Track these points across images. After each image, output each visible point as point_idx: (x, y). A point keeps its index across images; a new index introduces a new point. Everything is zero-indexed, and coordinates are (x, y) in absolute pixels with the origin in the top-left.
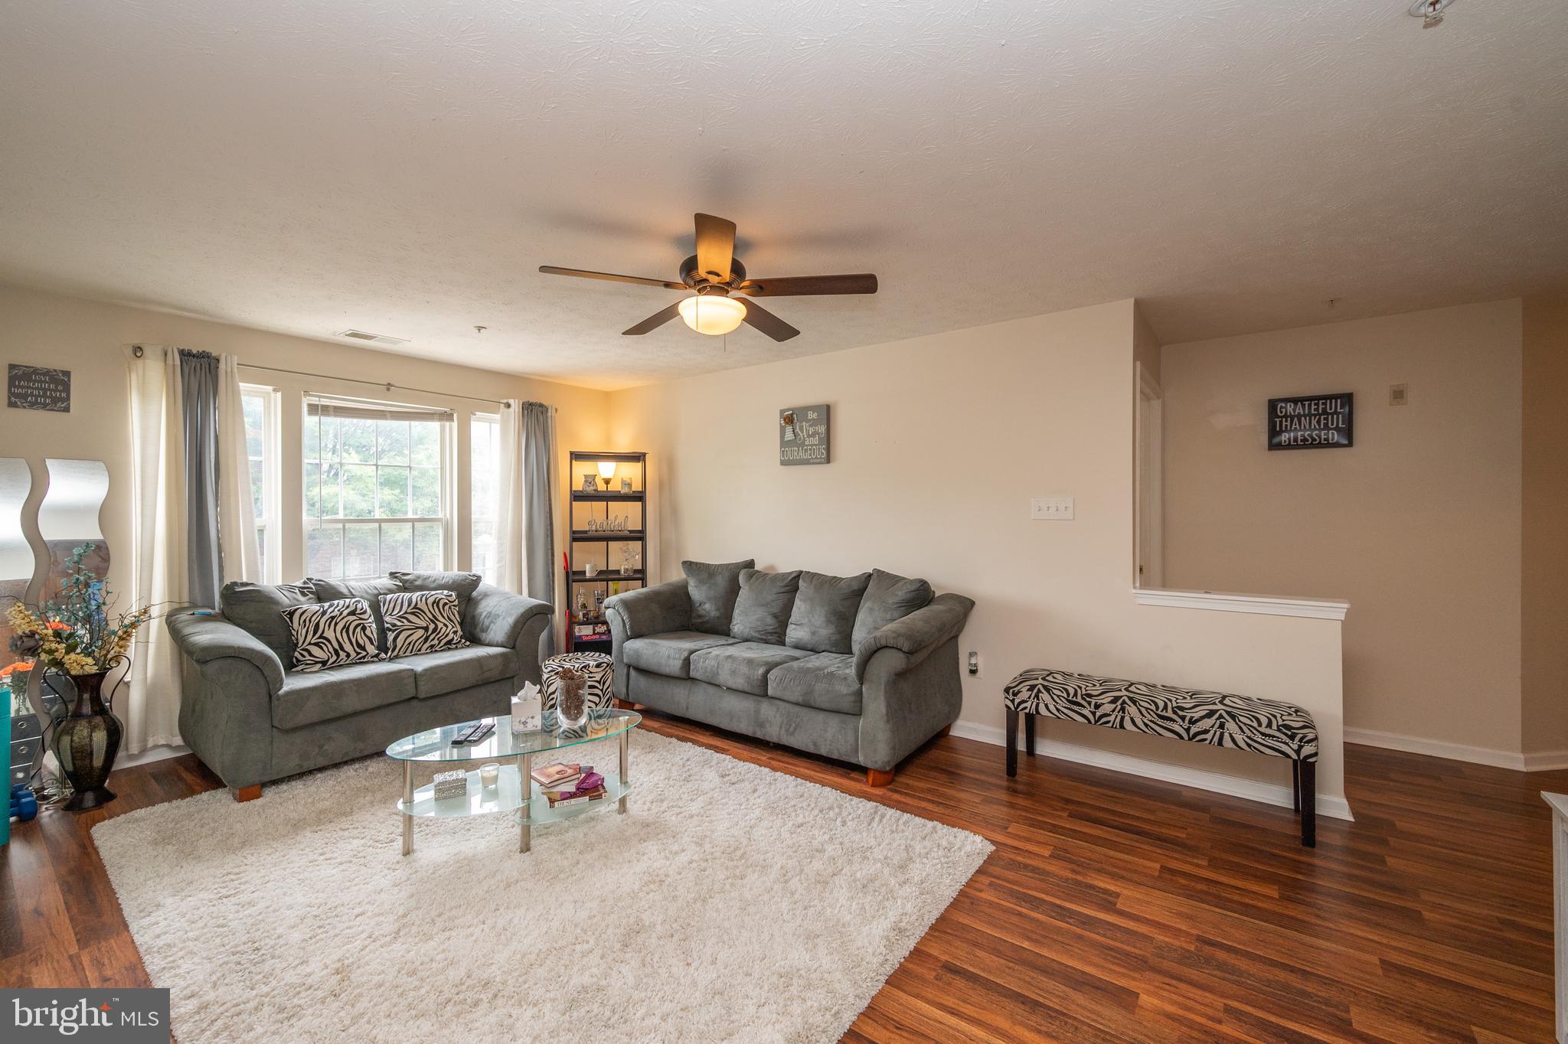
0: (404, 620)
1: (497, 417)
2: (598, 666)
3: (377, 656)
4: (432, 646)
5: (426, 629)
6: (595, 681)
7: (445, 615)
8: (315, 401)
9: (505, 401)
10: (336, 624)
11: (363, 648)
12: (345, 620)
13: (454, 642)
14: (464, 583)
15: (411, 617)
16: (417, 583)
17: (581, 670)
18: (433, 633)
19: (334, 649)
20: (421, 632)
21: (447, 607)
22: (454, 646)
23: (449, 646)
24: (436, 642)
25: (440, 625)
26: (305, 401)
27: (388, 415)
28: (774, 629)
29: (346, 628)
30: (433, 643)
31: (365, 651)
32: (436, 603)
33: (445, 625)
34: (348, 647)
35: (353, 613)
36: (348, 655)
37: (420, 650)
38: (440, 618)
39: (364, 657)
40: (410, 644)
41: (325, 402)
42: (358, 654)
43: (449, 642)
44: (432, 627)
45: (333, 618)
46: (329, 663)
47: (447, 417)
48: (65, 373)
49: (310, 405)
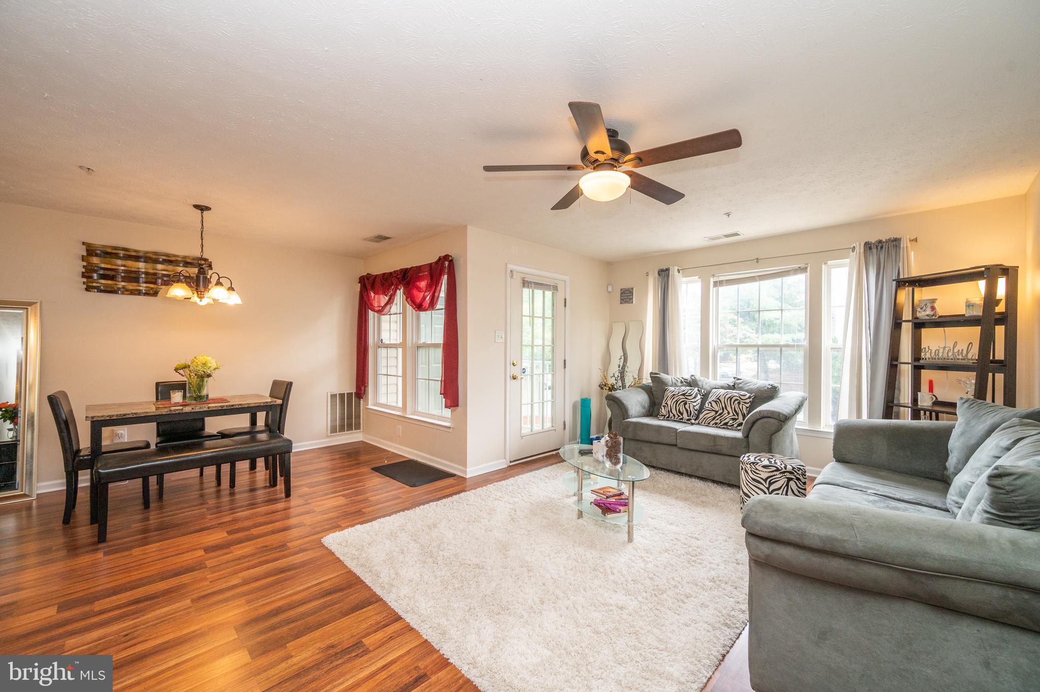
0: (710, 404)
2: (764, 467)
3: (689, 420)
4: (716, 424)
5: (716, 412)
7: (733, 407)
10: (674, 398)
11: (682, 414)
12: (678, 397)
13: (729, 424)
14: (762, 389)
15: (714, 404)
16: (740, 385)
17: (750, 464)
18: (718, 416)
19: (668, 411)
20: (714, 413)
21: (736, 402)
22: (730, 428)
23: (726, 426)
24: (718, 421)
25: (726, 412)
26: (712, 280)
27: (757, 278)
29: (677, 401)
30: (717, 421)
31: (682, 415)
32: (731, 398)
33: (729, 413)
34: (674, 411)
35: (684, 395)
36: (674, 416)
37: (709, 424)
38: (729, 409)
39: (682, 419)
40: (705, 418)
42: (679, 416)
43: (726, 424)
44: (720, 412)
45: (674, 395)
46: (666, 417)
47: (803, 270)
48: (632, 289)
49: (714, 282)
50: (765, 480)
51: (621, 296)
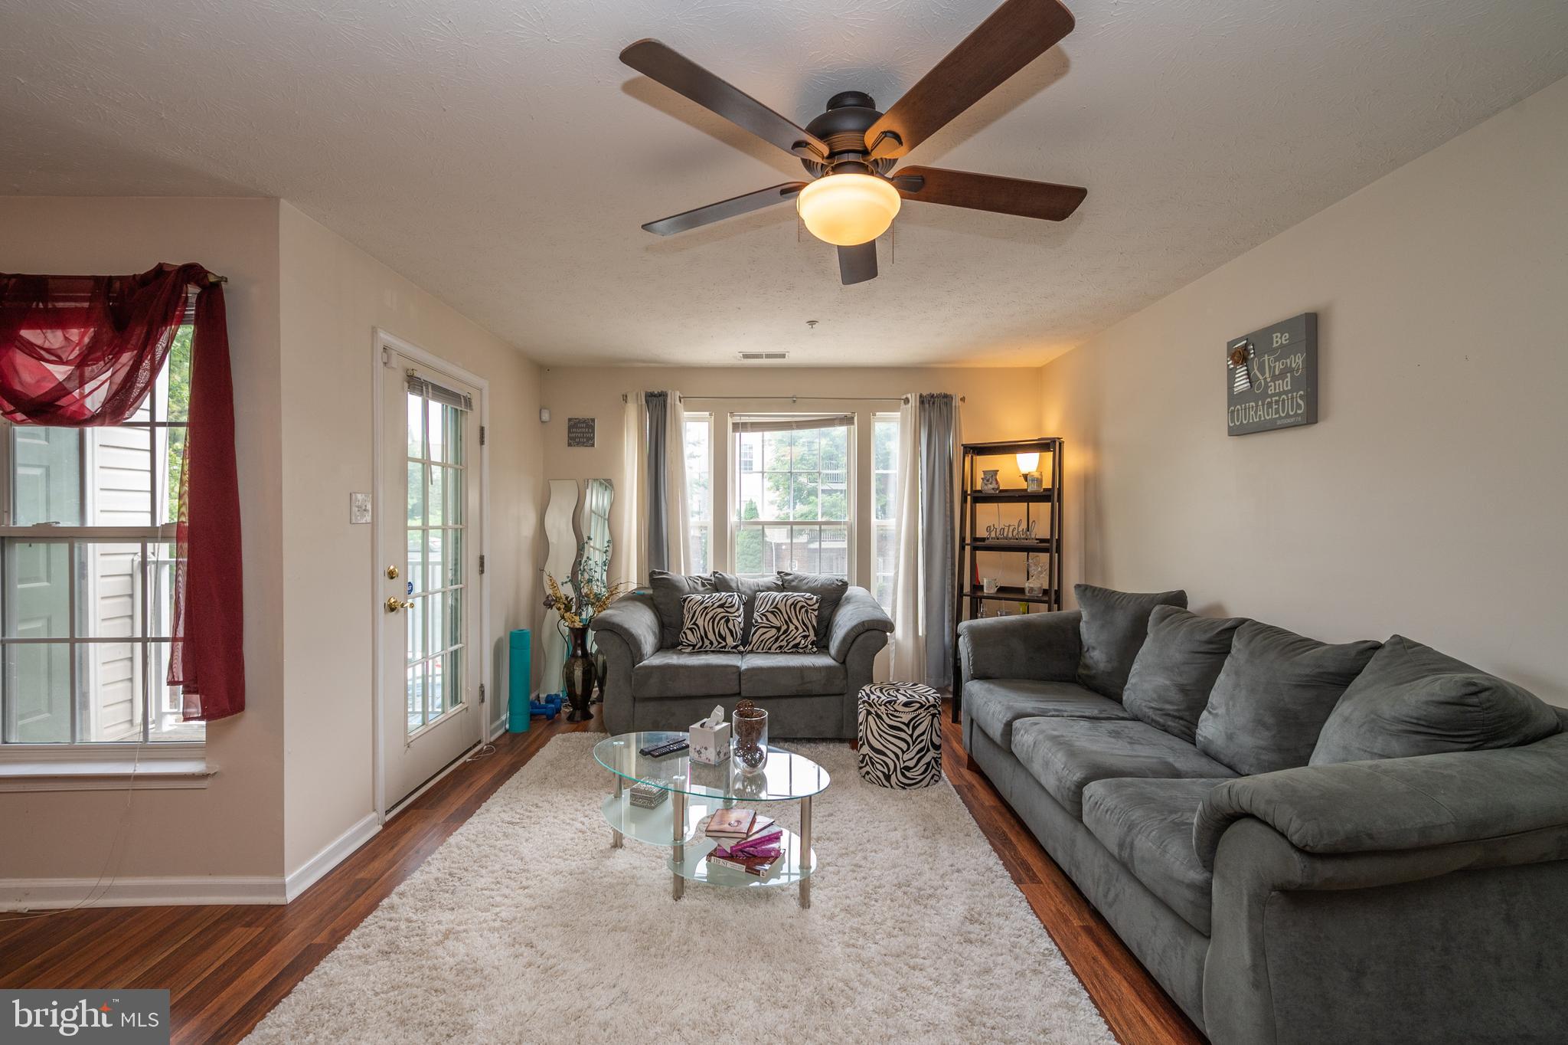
0: (764, 618)
1: (898, 414)
2: (906, 705)
3: (735, 647)
4: (781, 647)
5: (779, 629)
6: (900, 722)
7: (800, 618)
8: (737, 420)
9: (904, 397)
10: (707, 614)
11: (724, 639)
12: (715, 611)
13: (801, 646)
14: (830, 587)
15: (770, 616)
16: (794, 584)
17: (885, 705)
18: (783, 634)
19: (701, 635)
20: (774, 631)
21: (803, 610)
22: (801, 651)
23: (796, 649)
24: (784, 643)
25: (792, 627)
26: (730, 421)
27: (794, 424)
28: (1178, 710)
29: (713, 618)
30: (782, 644)
31: (725, 641)
32: (794, 605)
33: (797, 628)
34: (711, 636)
35: (721, 606)
36: (711, 643)
37: (770, 649)
38: (795, 621)
39: (724, 647)
40: (762, 641)
41: (745, 420)
42: (719, 643)
43: (796, 646)
44: (784, 627)
45: (706, 608)
46: (697, 647)
47: (847, 421)
48: (593, 420)
49: (733, 424)
50: (908, 725)
51: (569, 432)
